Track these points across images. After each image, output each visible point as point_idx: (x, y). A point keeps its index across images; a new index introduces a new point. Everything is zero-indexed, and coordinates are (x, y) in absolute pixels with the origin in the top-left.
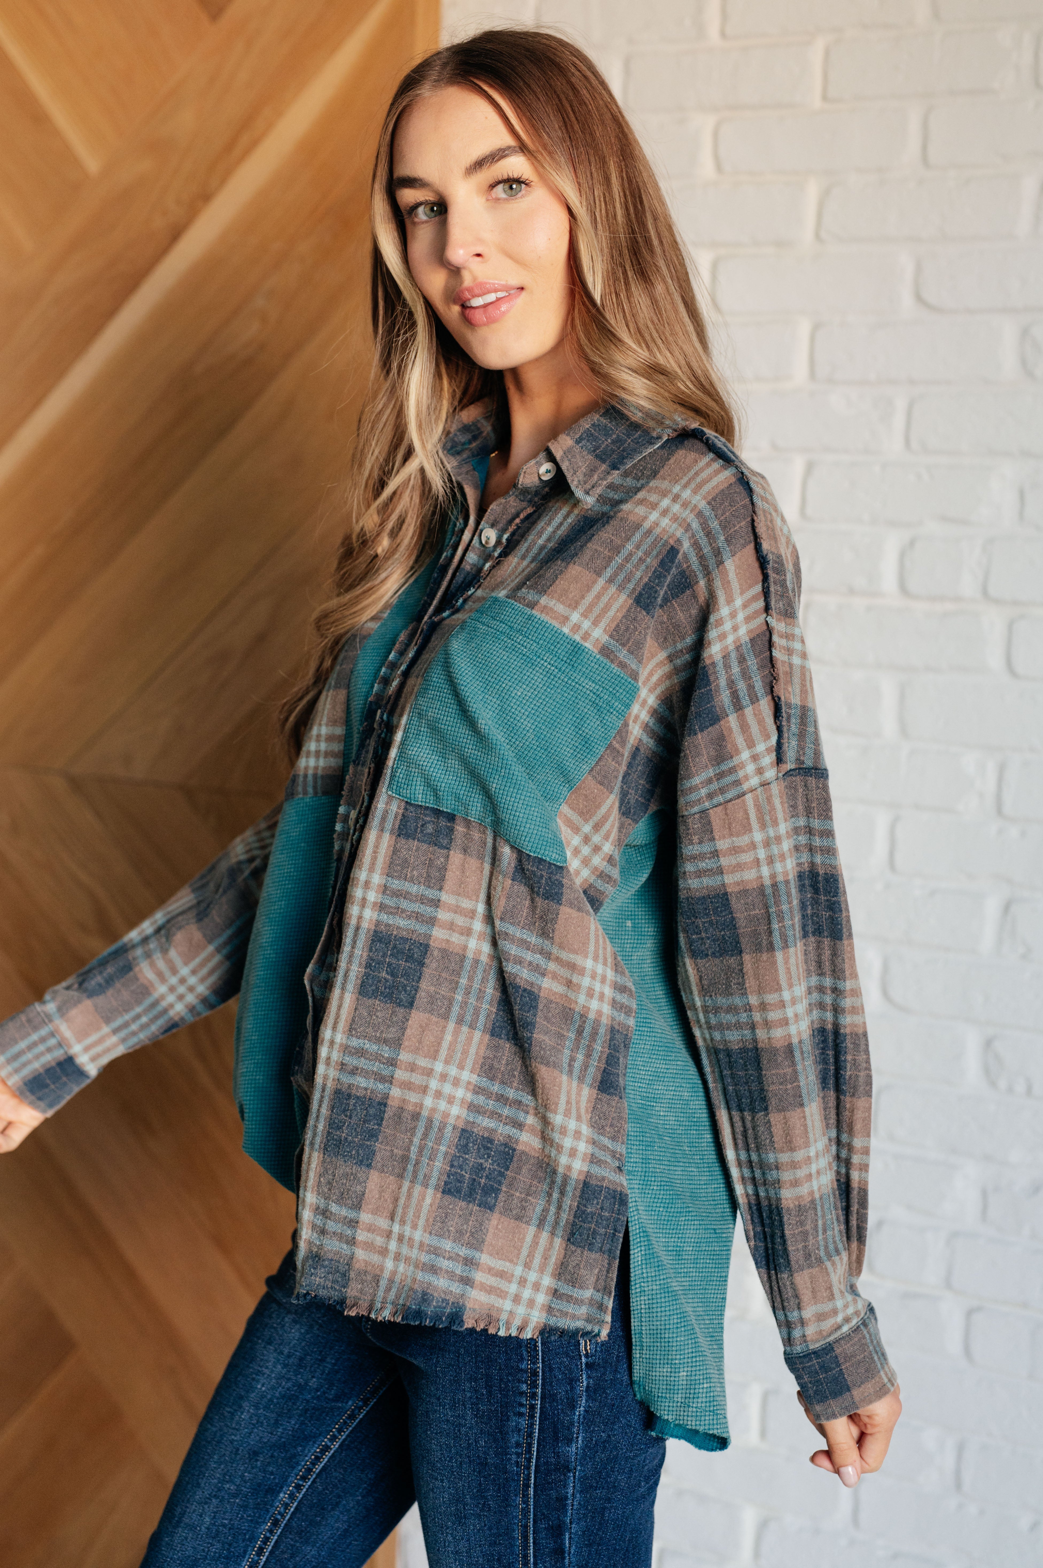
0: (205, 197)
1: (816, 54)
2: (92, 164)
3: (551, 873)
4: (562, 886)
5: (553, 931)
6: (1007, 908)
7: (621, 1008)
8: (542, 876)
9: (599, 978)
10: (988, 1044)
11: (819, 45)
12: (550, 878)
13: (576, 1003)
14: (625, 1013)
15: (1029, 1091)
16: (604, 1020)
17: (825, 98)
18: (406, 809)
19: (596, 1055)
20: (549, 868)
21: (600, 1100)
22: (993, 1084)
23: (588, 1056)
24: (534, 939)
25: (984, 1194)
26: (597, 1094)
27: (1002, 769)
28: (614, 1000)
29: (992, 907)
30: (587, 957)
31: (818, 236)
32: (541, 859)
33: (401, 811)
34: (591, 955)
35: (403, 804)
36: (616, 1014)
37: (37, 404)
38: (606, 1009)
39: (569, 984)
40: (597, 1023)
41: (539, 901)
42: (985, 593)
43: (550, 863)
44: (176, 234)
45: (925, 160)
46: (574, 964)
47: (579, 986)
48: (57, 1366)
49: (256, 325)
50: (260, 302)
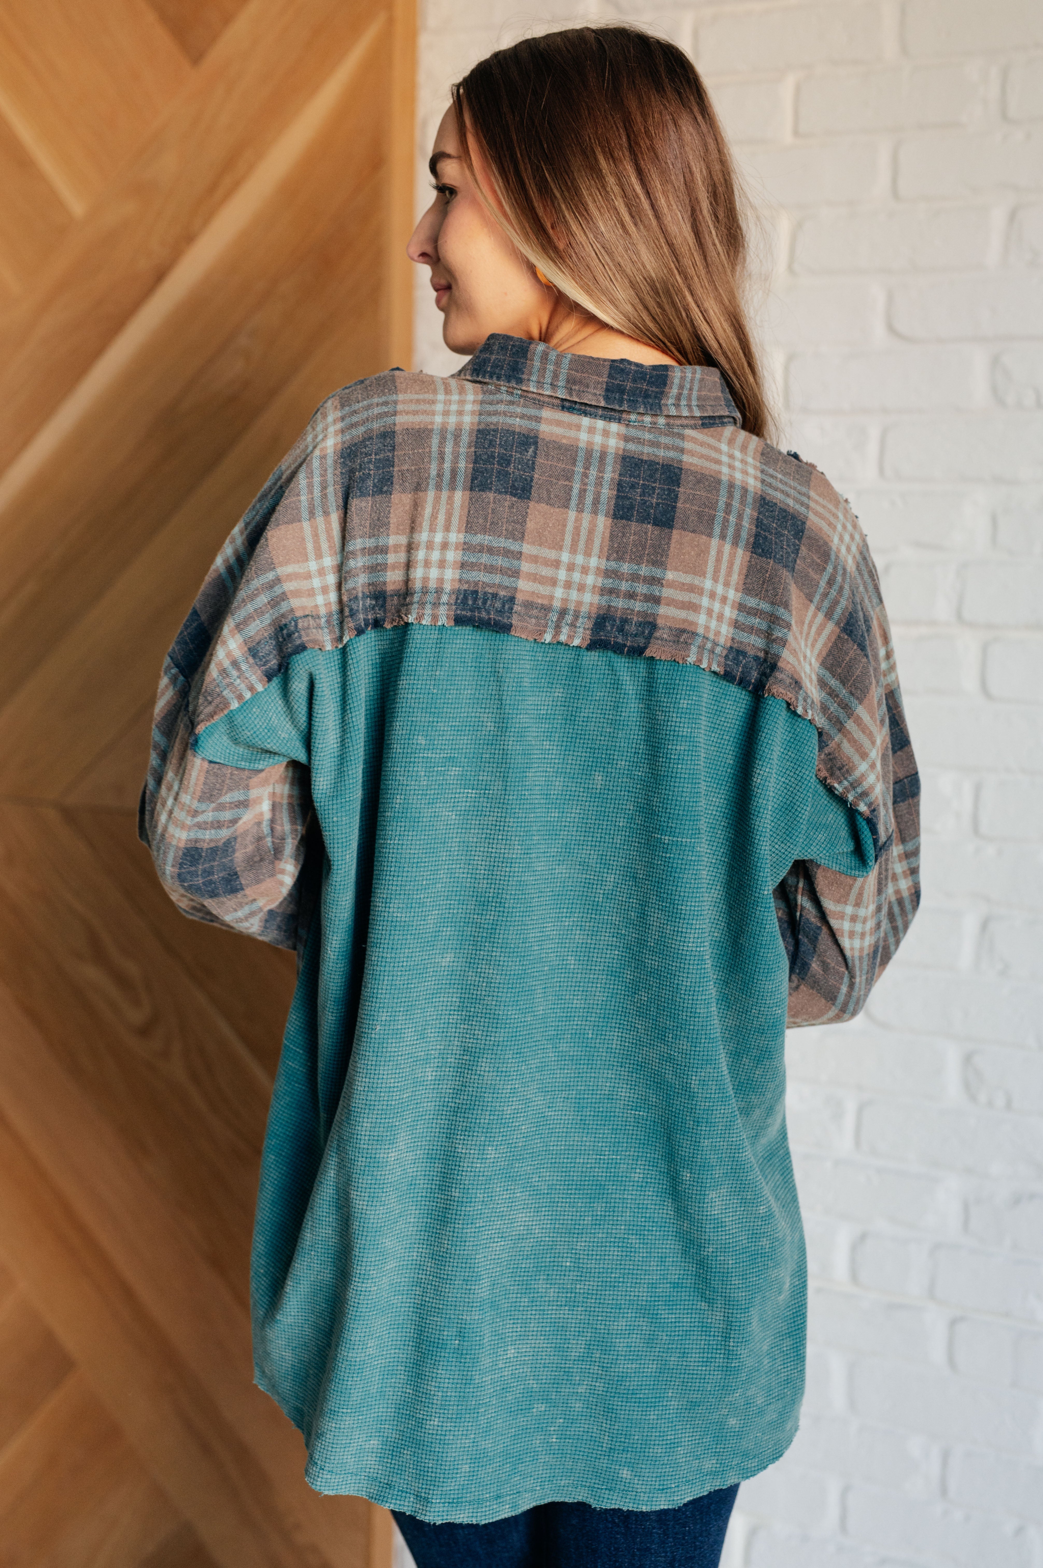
0: (188, 238)
1: (787, 90)
2: (77, 207)
6: (985, 926)
10: (968, 1059)
11: (790, 82)
15: (1009, 1105)
17: (796, 133)
22: (973, 1098)
25: (966, 1208)
27: (978, 789)
29: (970, 924)
31: (790, 268)
37: (26, 443)
42: (959, 616)
44: (160, 275)
45: (895, 193)
48: (57, 1385)
49: (241, 363)
50: (244, 341)
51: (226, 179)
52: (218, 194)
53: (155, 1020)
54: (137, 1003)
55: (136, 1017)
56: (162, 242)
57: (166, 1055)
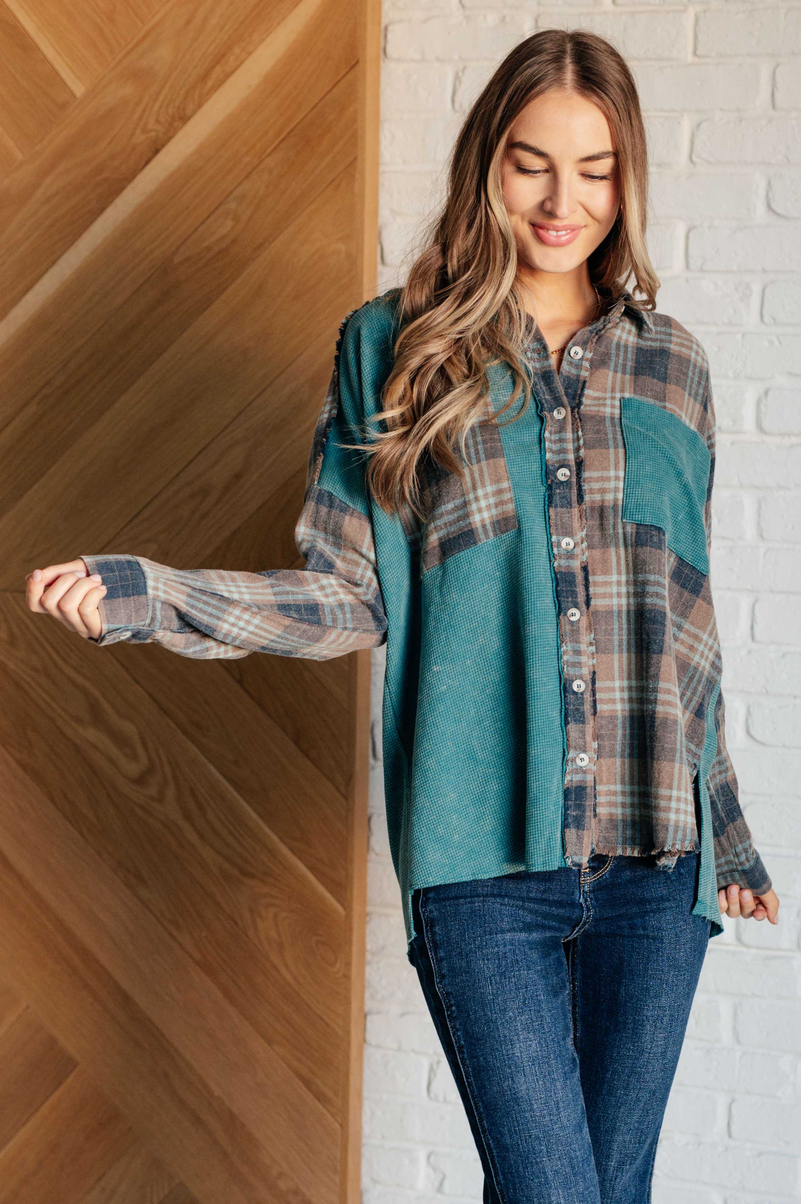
0: (183, 119)
2: (78, 87)
3: (698, 577)
4: (702, 586)
5: (690, 613)
7: (716, 669)
8: (692, 578)
9: (708, 647)
12: (696, 580)
13: (693, 660)
14: (718, 672)
16: (706, 673)
18: (637, 529)
19: (698, 693)
20: (698, 574)
21: (694, 721)
23: (694, 694)
24: (674, 617)
26: (694, 717)
28: (713, 662)
30: (705, 633)
31: (691, 160)
32: (694, 568)
33: (634, 531)
34: (708, 632)
35: (635, 526)
36: (712, 670)
38: (708, 666)
39: (691, 648)
40: (702, 673)
41: (686, 594)
43: (699, 571)
44: (157, 149)
46: (698, 635)
47: (697, 650)
48: (60, 1084)
49: (229, 223)
50: (232, 205)
51: (217, 72)
52: (210, 83)
53: (150, 770)
54: (134, 757)
55: (133, 769)
56: (158, 121)
57: (161, 799)
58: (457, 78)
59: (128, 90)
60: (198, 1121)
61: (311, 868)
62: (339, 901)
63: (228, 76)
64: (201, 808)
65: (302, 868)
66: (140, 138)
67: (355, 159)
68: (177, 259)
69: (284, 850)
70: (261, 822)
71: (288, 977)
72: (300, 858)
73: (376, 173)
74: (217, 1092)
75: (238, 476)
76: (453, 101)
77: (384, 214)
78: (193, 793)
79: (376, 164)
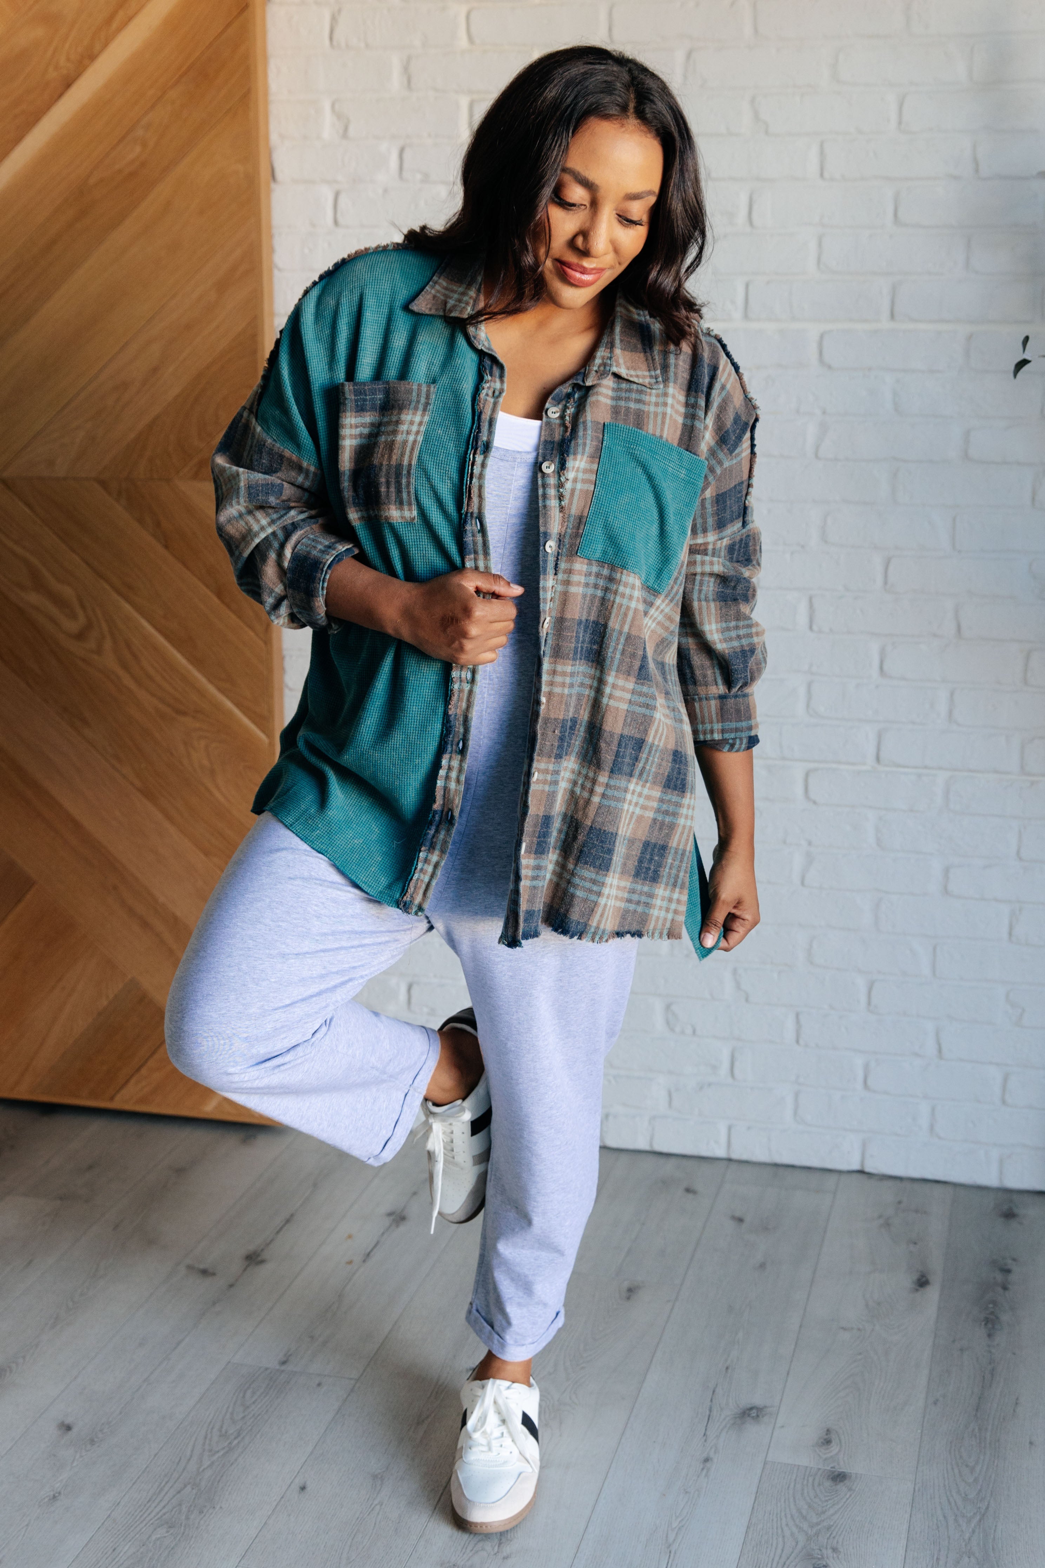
48: (19, 901)
49: (138, 149)
50: (140, 132)
51: (121, 15)
52: (115, 25)
53: (89, 626)
54: (73, 616)
55: (72, 626)
56: (68, 60)
57: (99, 651)
58: (334, 19)
59: (39, 32)
60: (145, 925)
61: (238, 705)
62: (263, 731)
63: (130, 19)
64: (135, 656)
65: (229, 704)
66: (52, 74)
67: (249, 91)
68: (92, 181)
69: (212, 689)
70: (190, 667)
71: (222, 799)
72: (227, 697)
73: (266, 102)
74: (162, 899)
75: (155, 370)
76: (331, 39)
77: (274, 138)
78: (129, 646)
79: (266, 94)
